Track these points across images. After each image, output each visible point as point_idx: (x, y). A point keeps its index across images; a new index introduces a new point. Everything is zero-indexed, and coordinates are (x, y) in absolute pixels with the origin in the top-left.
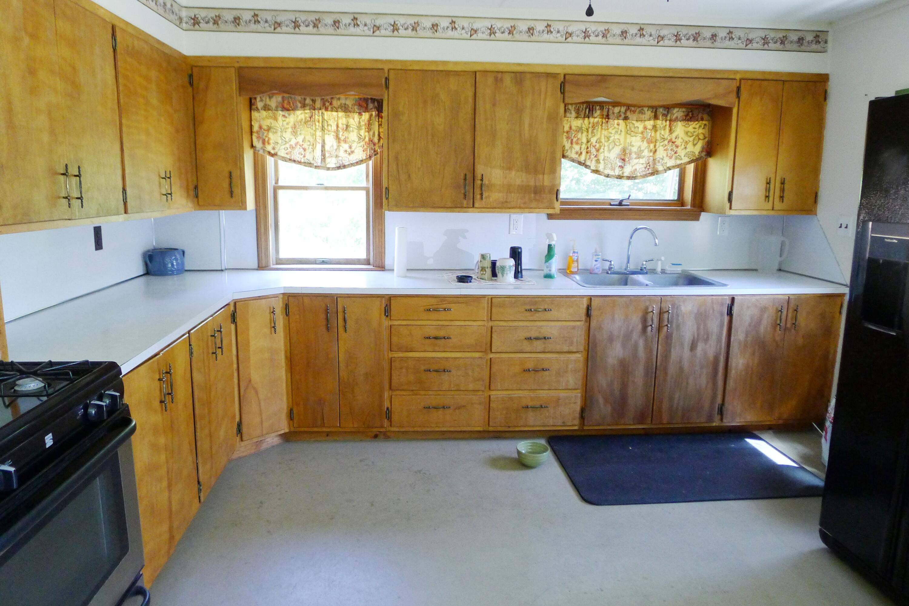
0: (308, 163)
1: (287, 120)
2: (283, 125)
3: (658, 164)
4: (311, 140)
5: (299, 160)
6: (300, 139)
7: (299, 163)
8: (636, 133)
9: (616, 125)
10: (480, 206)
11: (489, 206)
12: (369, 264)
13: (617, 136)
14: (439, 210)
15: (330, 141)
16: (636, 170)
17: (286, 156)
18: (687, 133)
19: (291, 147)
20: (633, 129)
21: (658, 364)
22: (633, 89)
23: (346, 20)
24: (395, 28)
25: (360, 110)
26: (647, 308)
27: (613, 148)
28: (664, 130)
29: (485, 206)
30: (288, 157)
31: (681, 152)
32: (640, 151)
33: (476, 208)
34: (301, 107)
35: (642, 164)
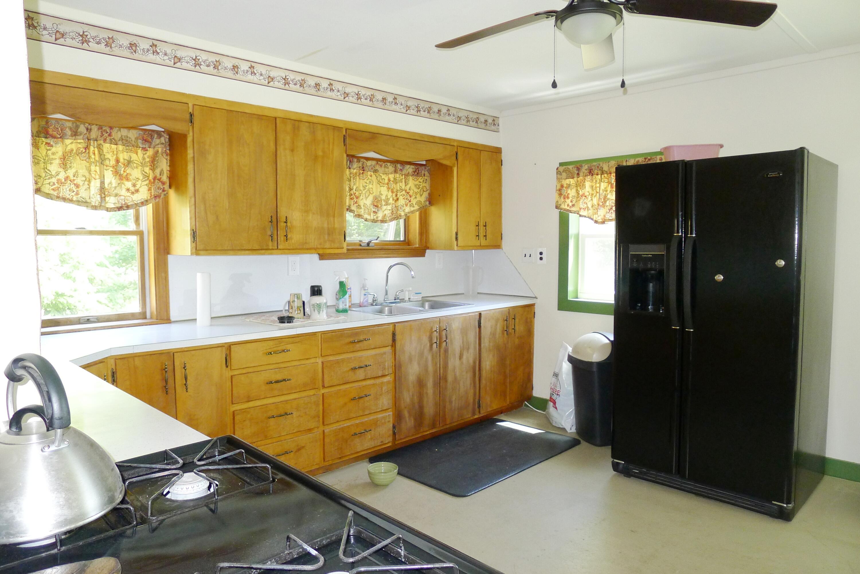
0: (82, 202)
1: (54, 149)
2: (47, 155)
3: (400, 210)
4: (87, 175)
5: (70, 198)
6: (70, 173)
7: (71, 201)
8: (384, 184)
9: (369, 177)
10: (284, 247)
11: (292, 248)
12: (145, 318)
13: (371, 186)
14: (240, 252)
15: (109, 177)
16: (385, 215)
17: (52, 192)
18: (416, 185)
19: (59, 182)
20: (381, 181)
21: (441, 374)
22: (394, 146)
23: (144, 45)
24: (197, 62)
25: (145, 145)
26: (432, 328)
27: (369, 195)
28: (401, 182)
29: (288, 248)
30: (55, 193)
31: (414, 202)
32: (387, 199)
33: (280, 249)
34: (72, 136)
35: (389, 210)
